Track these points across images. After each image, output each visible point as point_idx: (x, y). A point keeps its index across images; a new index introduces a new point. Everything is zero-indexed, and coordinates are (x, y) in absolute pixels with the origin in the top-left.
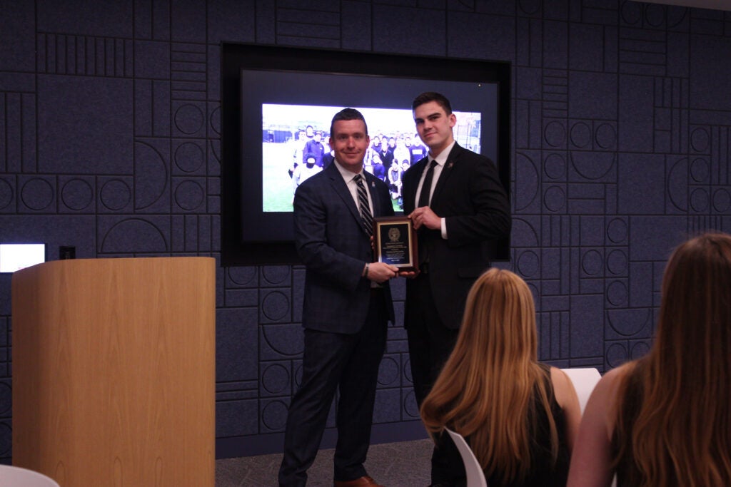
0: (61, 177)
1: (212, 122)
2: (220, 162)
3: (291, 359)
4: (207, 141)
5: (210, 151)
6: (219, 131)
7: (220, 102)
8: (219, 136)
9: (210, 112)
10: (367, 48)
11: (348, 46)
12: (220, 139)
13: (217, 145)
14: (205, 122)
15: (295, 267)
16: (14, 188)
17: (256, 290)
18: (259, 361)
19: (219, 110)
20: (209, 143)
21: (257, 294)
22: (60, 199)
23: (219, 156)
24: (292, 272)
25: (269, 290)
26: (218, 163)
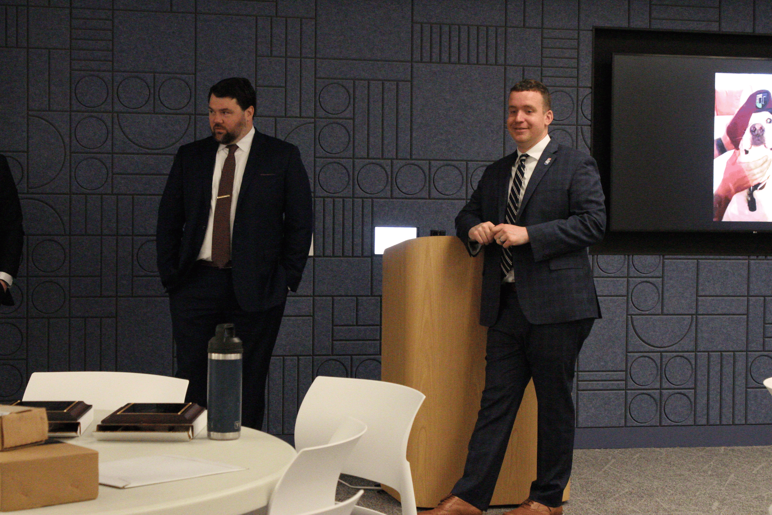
0: (432, 162)
1: (583, 108)
2: (590, 149)
3: (661, 352)
4: (577, 128)
5: (580, 137)
6: (590, 118)
7: (591, 88)
8: (589, 123)
9: (580, 98)
10: (749, 30)
11: (728, 28)
12: (590, 126)
13: (588, 131)
14: (575, 109)
15: (666, 257)
16: (389, 173)
17: (626, 279)
18: (627, 352)
19: (590, 96)
20: (580, 130)
21: (625, 283)
22: (432, 185)
23: (589, 142)
24: (663, 262)
25: (639, 280)
26: (588, 150)
